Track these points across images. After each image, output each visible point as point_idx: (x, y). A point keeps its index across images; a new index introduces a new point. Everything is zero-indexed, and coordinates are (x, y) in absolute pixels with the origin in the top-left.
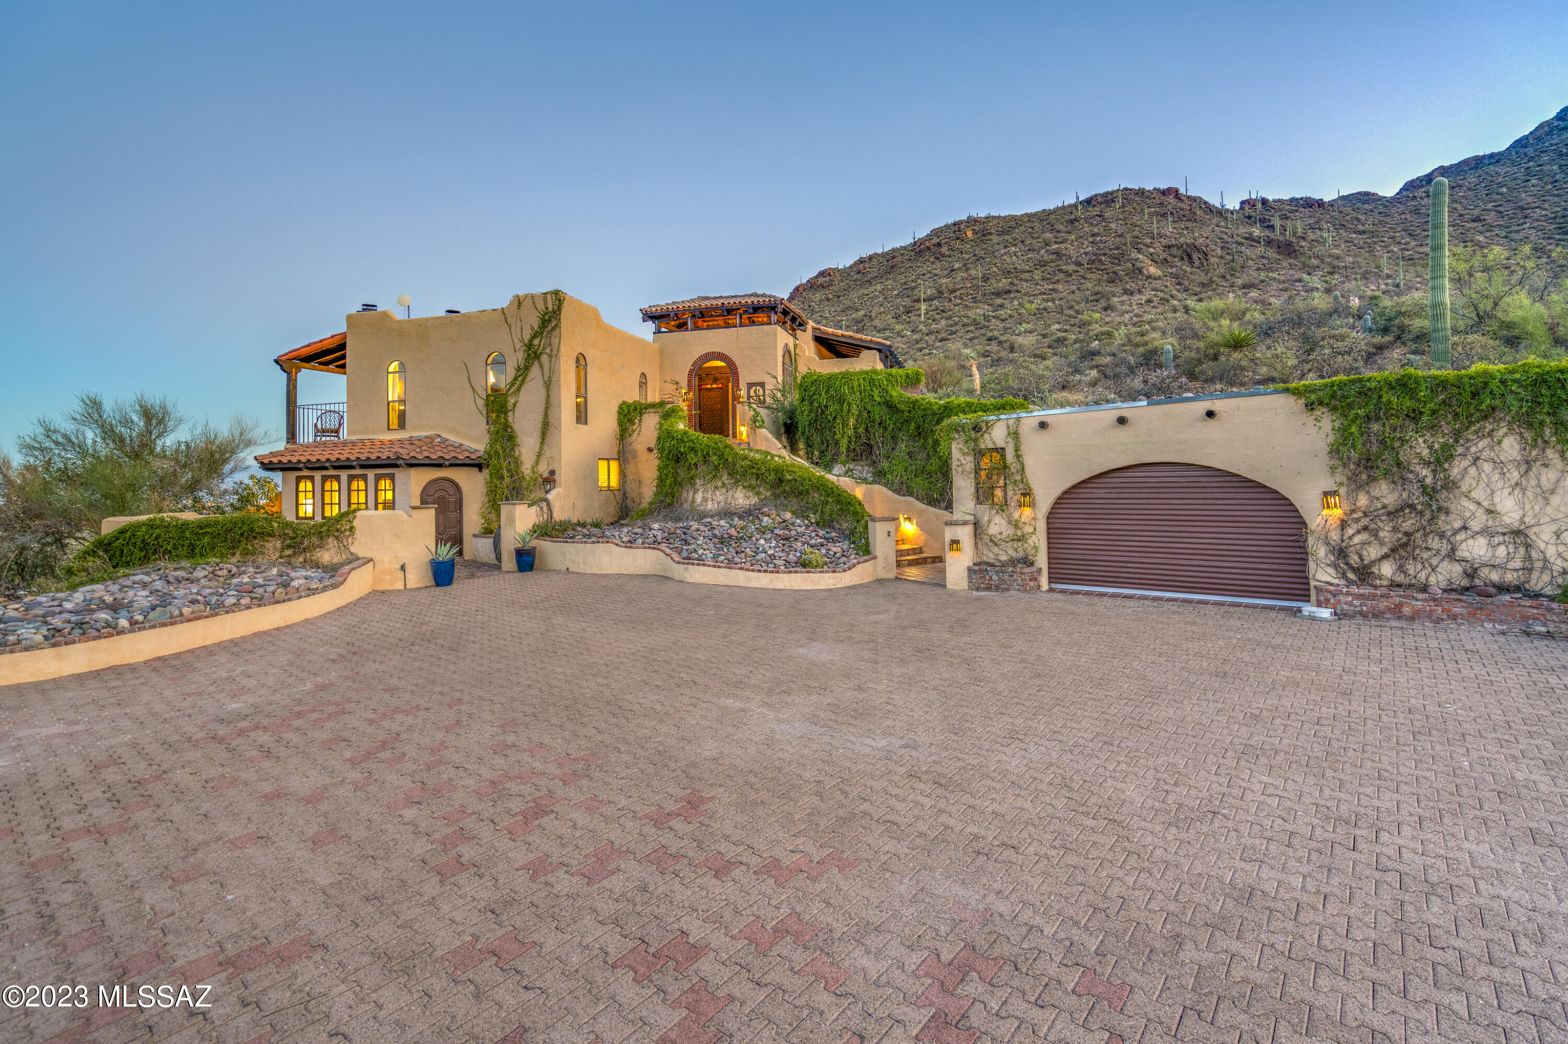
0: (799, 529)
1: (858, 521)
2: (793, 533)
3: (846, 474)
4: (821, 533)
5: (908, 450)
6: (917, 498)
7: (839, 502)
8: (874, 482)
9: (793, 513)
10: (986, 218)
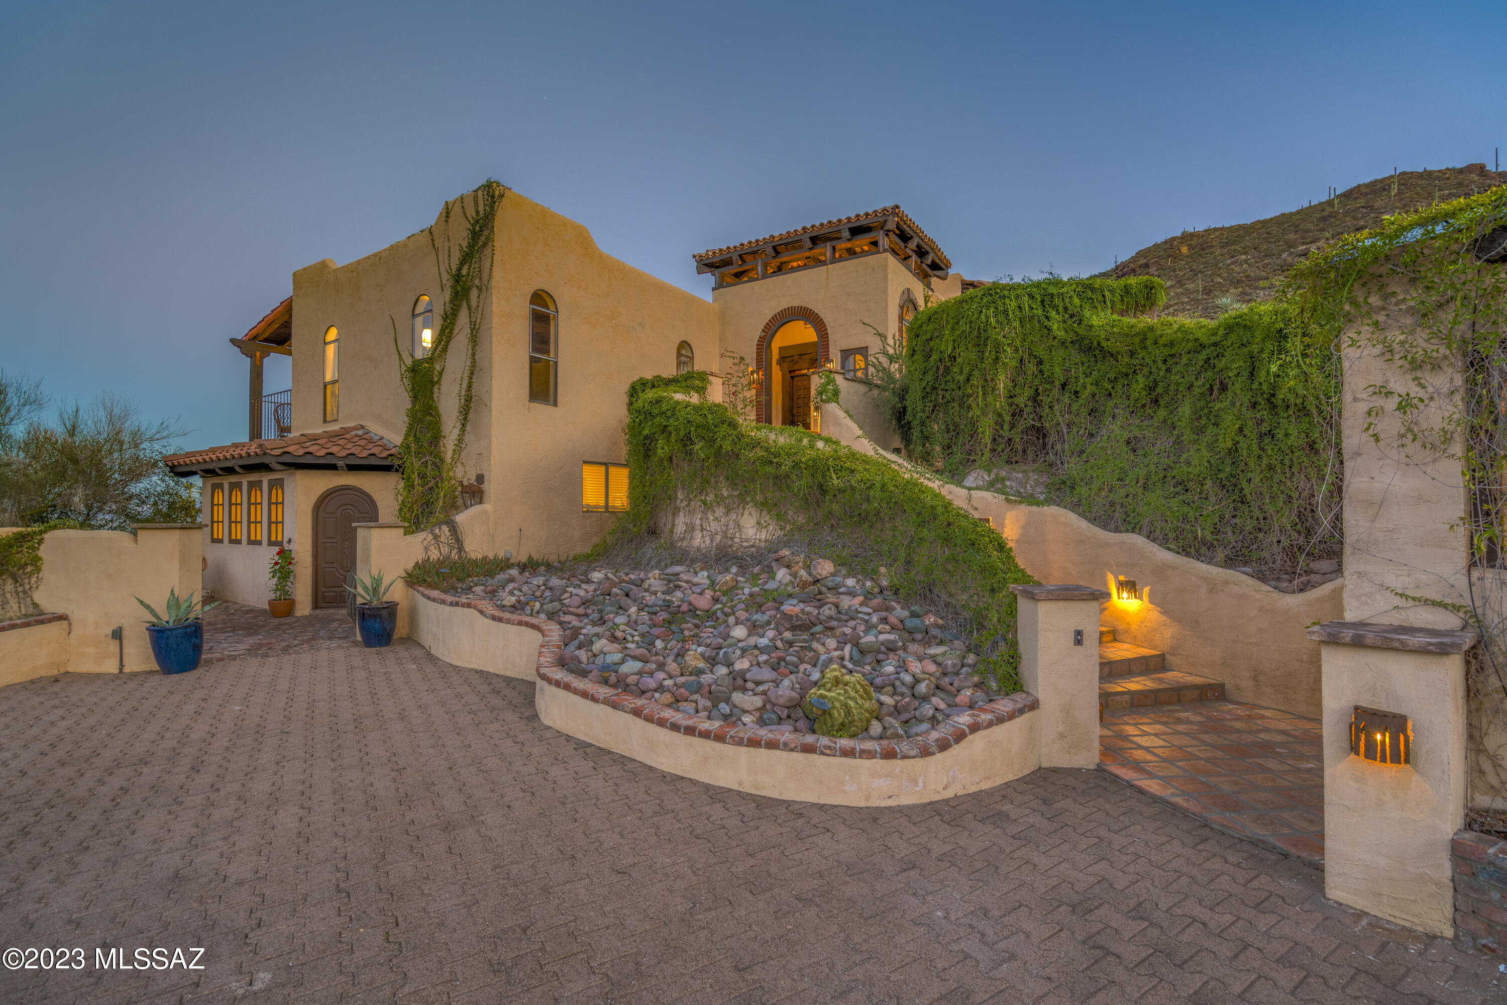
0: (846, 602)
1: (993, 590)
2: (827, 611)
3: (990, 486)
4: (899, 612)
5: (1126, 435)
6: (1151, 536)
7: (948, 540)
8: (1048, 502)
9: (841, 563)
10: (1205, 231)
